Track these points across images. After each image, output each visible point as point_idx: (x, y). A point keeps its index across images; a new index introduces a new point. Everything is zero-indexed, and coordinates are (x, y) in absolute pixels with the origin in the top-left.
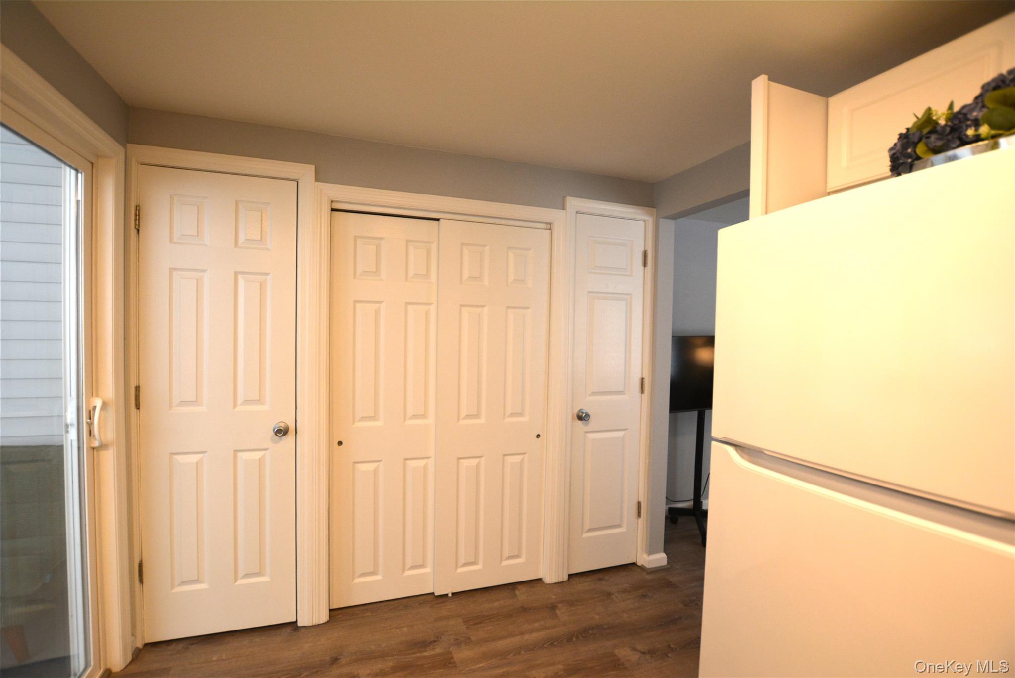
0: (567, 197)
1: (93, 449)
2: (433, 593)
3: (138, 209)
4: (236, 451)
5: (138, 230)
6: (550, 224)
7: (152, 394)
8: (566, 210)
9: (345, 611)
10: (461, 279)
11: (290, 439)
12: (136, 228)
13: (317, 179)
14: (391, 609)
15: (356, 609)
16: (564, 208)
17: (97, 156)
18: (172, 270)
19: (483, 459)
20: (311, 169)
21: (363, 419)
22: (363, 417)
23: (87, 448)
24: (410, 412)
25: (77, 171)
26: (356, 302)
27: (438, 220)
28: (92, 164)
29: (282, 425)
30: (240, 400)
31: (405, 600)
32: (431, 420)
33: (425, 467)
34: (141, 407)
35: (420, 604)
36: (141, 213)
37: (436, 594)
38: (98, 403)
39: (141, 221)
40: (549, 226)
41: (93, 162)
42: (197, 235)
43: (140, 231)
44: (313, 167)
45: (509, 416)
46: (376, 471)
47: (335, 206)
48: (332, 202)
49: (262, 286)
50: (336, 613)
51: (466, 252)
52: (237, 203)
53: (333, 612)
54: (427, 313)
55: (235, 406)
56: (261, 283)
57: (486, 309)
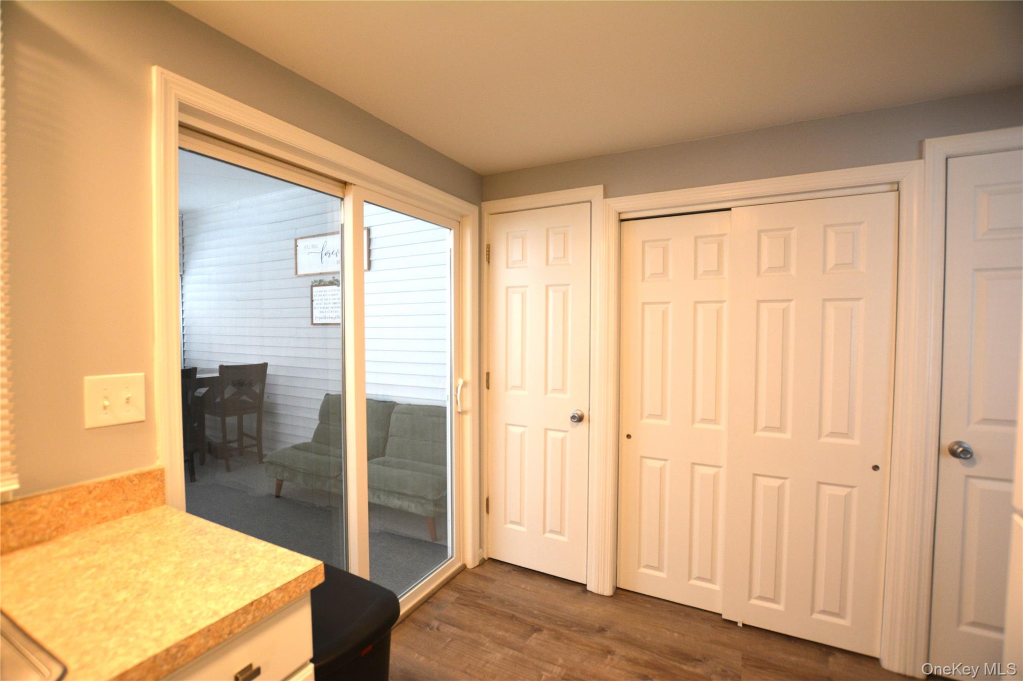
0: (926, 140)
1: (459, 413)
2: (721, 615)
3: (489, 247)
4: (546, 429)
5: (489, 262)
6: (898, 183)
7: (497, 378)
8: (924, 159)
9: (629, 594)
10: (759, 272)
11: (583, 425)
12: (487, 260)
13: (606, 196)
14: (670, 611)
15: (639, 596)
16: (921, 156)
17: (462, 216)
18: (507, 288)
19: (787, 482)
20: (598, 190)
21: (651, 416)
22: (650, 415)
23: (455, 412)
24: (699, 416)
25: (451, 229)
26: (644, 304)
27: (729, 209)
28: (459, 222)
29: (579, 413)
30: (550, 388)
31: (689, 609)
32: (722, 427)
33: (715, 476)
34: (490, 388)
35: (703, 619)
36: (490, 250)
37: (724, 617)
38: (461, 382)
39: (490, 256)
40: (896, 186)
41: (459, 220)
42: (522, 260)
43: (490, 262)
44: (602, 186)
45: (827, 436)
46: (662, 469)
47: (623, 217)
48: (620, 213)
49: (565, 295)
50: (621, 592)
51: (765, 239)
52: (547, 231)
53: (618, 591)
54: (719, 313)
55: (546, 393)
56: (564, 293)
57: (793, 304)
